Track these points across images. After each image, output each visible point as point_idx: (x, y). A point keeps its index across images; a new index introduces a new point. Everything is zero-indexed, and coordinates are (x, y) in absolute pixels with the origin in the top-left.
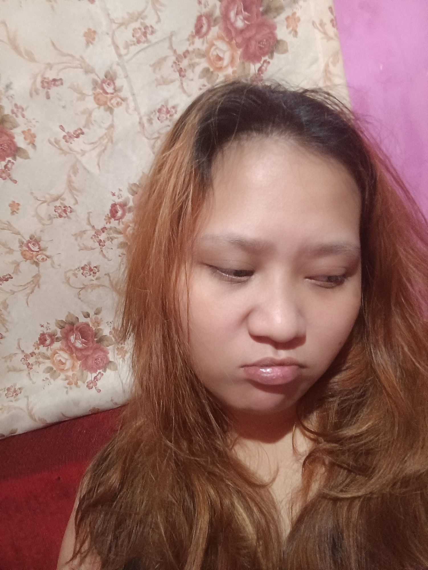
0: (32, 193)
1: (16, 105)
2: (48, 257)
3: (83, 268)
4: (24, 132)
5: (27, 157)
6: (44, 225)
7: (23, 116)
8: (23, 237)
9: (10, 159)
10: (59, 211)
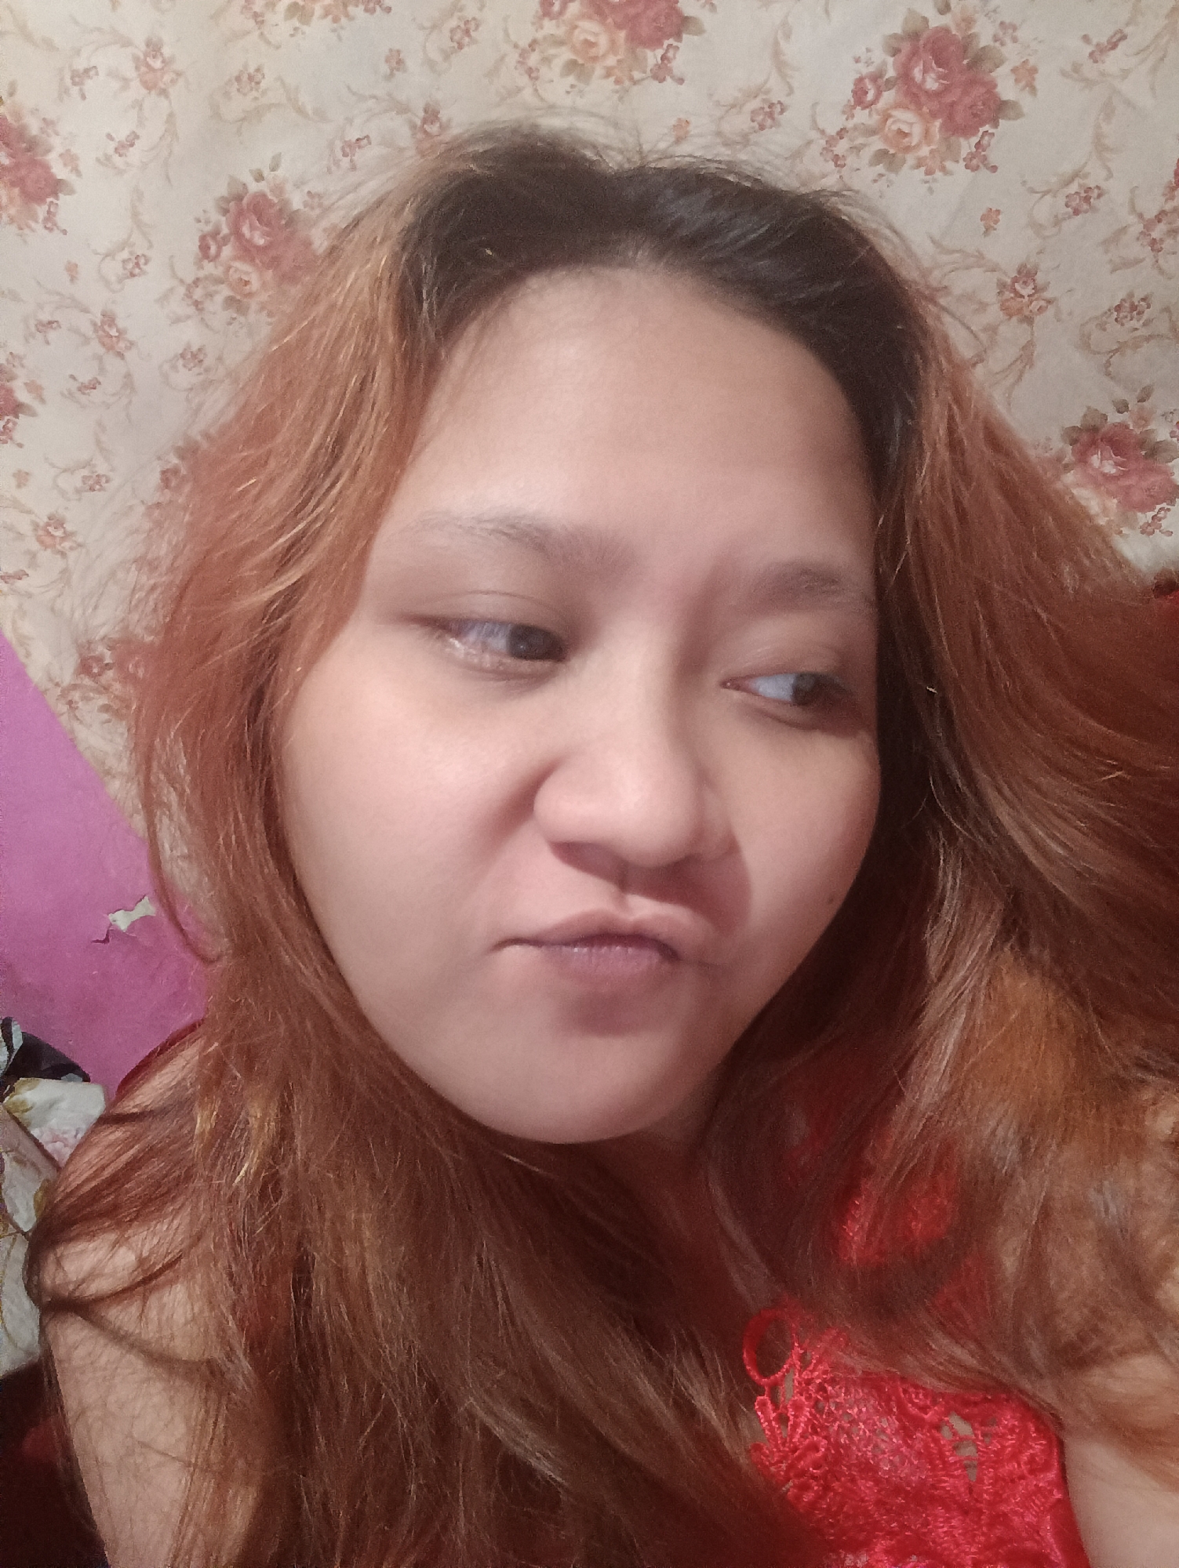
0: (1024, 183)
1: (1002, 23)
2: (1049, 302)
3: (1118, 308)
4: (1014, 70)
5: (1019, 115)
6: (1045, 238)
7: (1015, 40)
8: (1005, 273)
9: (987, 127)
10: (1074, 204)
